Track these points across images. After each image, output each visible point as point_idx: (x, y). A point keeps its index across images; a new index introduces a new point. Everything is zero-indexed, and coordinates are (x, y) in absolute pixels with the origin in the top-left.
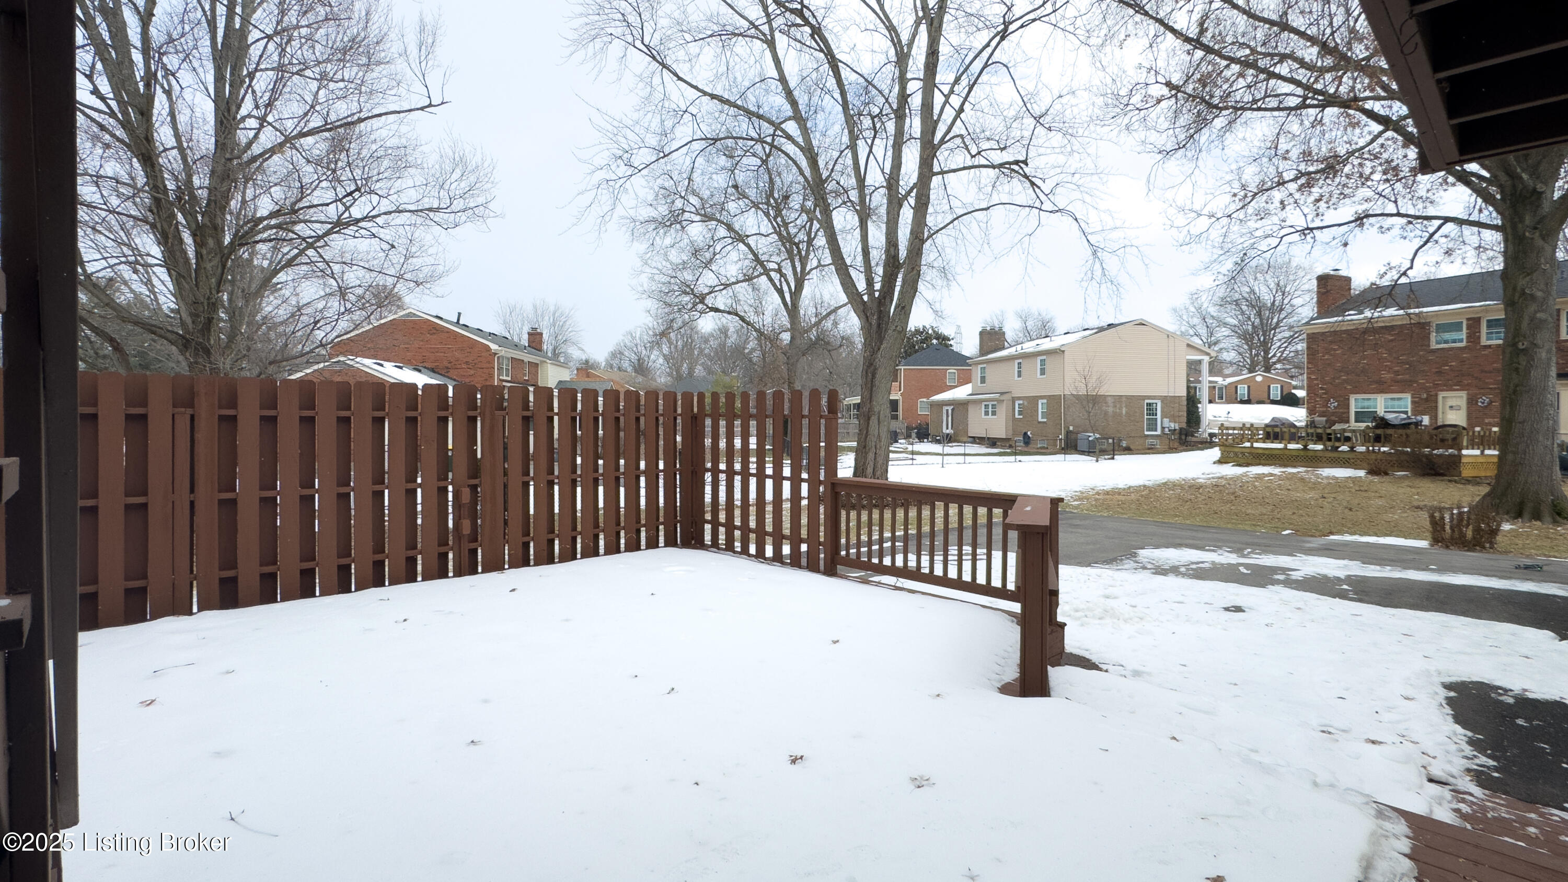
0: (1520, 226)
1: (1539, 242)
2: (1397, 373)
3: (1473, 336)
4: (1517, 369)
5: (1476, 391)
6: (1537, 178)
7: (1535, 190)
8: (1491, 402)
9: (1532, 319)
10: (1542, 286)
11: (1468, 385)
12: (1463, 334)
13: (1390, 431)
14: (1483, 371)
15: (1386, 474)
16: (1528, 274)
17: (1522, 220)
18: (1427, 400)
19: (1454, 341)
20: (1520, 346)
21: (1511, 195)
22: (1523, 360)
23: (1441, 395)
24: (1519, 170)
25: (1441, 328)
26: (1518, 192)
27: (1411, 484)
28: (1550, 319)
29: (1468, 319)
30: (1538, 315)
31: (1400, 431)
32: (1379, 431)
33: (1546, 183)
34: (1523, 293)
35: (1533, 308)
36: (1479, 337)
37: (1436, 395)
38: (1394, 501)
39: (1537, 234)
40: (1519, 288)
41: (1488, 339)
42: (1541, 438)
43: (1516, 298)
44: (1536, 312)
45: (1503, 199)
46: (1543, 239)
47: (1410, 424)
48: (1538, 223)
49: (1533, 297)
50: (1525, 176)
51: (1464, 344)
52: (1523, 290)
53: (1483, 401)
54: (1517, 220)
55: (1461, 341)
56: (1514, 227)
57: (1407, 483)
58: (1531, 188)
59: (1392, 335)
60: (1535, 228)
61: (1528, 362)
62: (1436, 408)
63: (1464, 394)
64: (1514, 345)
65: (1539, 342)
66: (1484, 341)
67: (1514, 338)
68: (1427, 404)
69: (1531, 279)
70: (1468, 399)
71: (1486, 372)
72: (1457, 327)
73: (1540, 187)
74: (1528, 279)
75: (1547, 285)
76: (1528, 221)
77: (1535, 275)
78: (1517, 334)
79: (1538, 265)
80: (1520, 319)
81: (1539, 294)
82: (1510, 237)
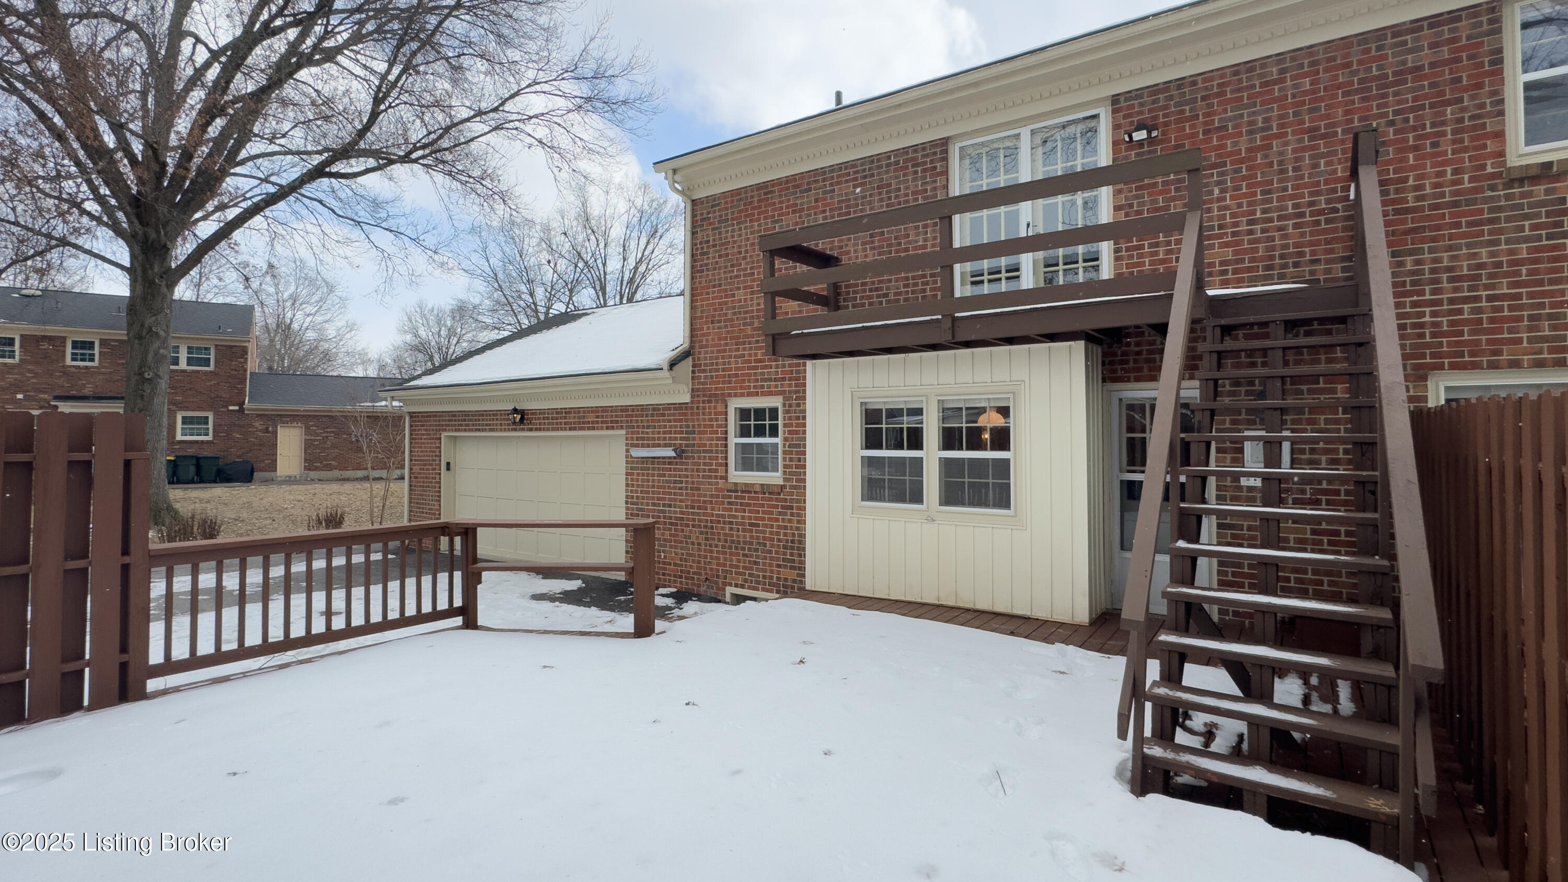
0: (150, 272)
1: (165, 290)
4: (142, 397)
6: (165, 235)
9: (156, 354)
10: (165, 328)
16: (155, 315)
17: (152, 268)
20: (146, 376)
22: (147, 388)
26: (150, 242)
30: (162, 351)
33: (171, 242)
34: (150, 330)
35: (157, 344)
39: (164, 283)
40: (146, 326)
42: (159, 456)
43: (144, 333)
44: (159, 348)
46: (168, 288)
48: (164, 273)
49: (158, 335)
52: (150, 328)
54: (147, 266)
56: (144, 271)
60: (162, 277)
61: (152, 390)
64: (141, 374)
65: (161, 374)
67: (140, 368)
69: (157, 320)
74: (154, 318)
75: (167, 326)
76: (156, 269)
77: (159, 317)
78: (143, 365)
79: (163, 308)
80: (146, 352)
81: (162, 333)
82: (139, 279)
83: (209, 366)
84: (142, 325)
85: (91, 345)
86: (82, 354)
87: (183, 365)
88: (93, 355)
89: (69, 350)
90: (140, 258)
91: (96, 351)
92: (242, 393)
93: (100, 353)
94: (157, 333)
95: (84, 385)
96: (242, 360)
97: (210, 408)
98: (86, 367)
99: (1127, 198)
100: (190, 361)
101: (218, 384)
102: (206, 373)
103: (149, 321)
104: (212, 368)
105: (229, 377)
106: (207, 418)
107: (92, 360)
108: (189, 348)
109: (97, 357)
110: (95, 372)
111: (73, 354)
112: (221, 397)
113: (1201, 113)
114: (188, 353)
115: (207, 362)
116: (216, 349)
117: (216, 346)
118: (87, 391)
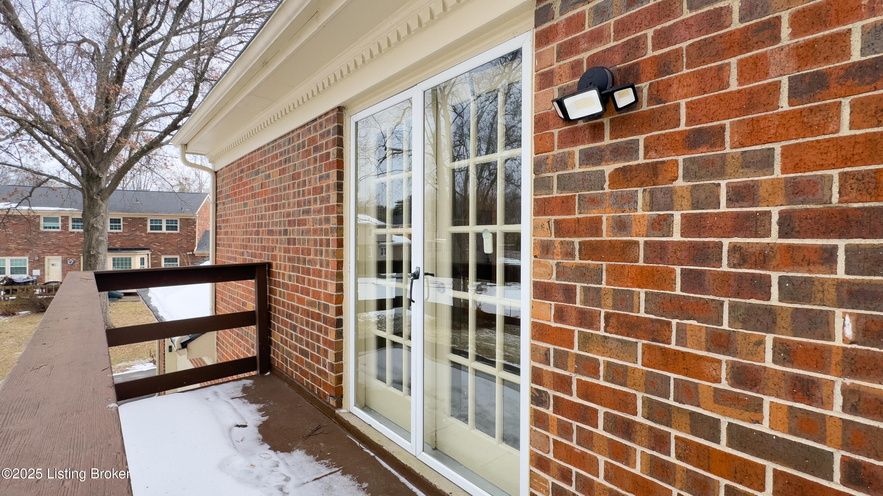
0: (91, 192)
1: (100, 202)
2: (18, 244)
3: (65, 226)
4: (90, 265)
5: (65, 256)
6: (99, 170)
7: (98, 176)
8: (74, 262)
9: (97, 240)
10: (102, 224)
11: (62, 252)
12: (60, 224)
13: (15, 287)
14: (70, 246)
15: (14, 314)
16: (95, 217)
17: (92, 190)
18: (38, 260)
19: (54, 228)
20: (92, 253)
21: (87, 175)
23: (47, 258)
24: (91, 165)
25: (46, 219)
26: (90, 175)
27: (30, 321)
28: (105, 240)
29: (62, 217)
30: (100, 238)
31: (22, 287)
32: (8, 287)
33: (103, 173)
34: (93, 226)
35: (97, 234)
36: (68, 227)
37: (44, 258)
38: (20, 338)
39: (99, 197)
40: (91, 224)
41: (73, 228)
43: (90, 228)
44: (99, 236)
45: (82, 176)
46: (102, 201)
47: (29, 282)
48: (100, 192)
49: (97, 229)
50: (93, 168)
51: (60, 230)
52: (93, 225)
53: (70, 261)
54: (89, 189)
55: (58, 228)
56: (87, 191)
57: (28, 320)
58: (96, 175)
59: (16, 221)
60: (98, 195)
62: (44, 265)
63: (60, 258)
64: (89, 252)
65: (100, 251)
66: (70, 229)
67: (88, 248)
68: (39, 263)
69: (97, 220)
70: (62, 260)
71: (72, 246)
72: (56, 220)
73: (100, 175)
74: (95, 219)
75: (104, 223)
76: (95, 190)
77: (98, 218)
78: (90, 246)
79: (100, 213)
80: (91, 239)
81: (100, 227)
82: (86, 197)
83: (177, 230)
84: (89, 223)
85: (118, 221)
86: (115, 226)
87: (164, 230)
88: (120, 226)
89: (109, 224)
90: (85, 184)
91: (122, 224)
92: (193, 245)
93: (123, 225)
94: (97, 228)
95: (116, 242)
96: (193, 227)
97: (178, 253)
98: (117, 233)
99: (561, 272)
100: (168, 228)
101: (182, 240)
102: (175, 234)
103: (92, 221)
104: (178, 231)
105: (187, 236)
106: (177, 259)
107: (120, 229)
108: (167, 220)
109: (122, 227)
110: (121, 236)
111: (111, 226)
112: (183, 247)
113: (785, 16)
114: (167, 223)
115: (175, 228)
116: (180, 221)
117: (180, 219)
118: (117, 246)
